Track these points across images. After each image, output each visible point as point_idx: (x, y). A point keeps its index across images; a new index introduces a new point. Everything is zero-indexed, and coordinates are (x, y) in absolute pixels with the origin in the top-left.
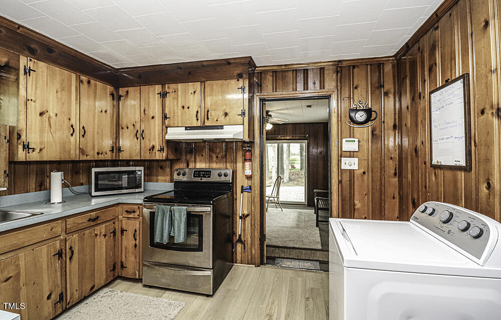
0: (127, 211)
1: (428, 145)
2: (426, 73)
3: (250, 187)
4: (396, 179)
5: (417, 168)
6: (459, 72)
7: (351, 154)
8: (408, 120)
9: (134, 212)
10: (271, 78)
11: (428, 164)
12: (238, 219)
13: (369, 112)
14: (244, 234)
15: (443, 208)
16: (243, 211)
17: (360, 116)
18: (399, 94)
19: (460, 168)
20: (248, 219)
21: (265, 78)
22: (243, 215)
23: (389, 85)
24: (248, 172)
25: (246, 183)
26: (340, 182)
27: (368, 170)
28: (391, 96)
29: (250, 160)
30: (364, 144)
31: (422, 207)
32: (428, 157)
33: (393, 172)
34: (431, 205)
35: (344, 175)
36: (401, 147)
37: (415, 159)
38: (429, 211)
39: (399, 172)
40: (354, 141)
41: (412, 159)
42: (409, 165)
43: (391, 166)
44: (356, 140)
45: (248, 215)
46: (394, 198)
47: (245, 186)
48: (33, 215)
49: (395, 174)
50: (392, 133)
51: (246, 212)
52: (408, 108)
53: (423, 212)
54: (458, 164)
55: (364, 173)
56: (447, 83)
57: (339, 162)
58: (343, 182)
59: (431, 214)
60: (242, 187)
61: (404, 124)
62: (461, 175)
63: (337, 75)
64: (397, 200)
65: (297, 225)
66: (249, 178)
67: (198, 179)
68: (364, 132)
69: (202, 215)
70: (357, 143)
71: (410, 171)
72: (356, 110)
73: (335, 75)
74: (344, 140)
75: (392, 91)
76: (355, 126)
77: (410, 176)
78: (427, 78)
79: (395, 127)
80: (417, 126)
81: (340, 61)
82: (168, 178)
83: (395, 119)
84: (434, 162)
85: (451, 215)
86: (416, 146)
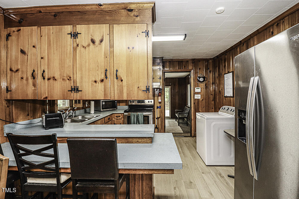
0: (116, 117)
1: (223, 90)
2: (223, 67)
3: (160, 106)
4: (213, 102)
5: (220, 98)
6: (231, 70)
7: (198, 93)
8: (217, 81)
9: (120, 116)
10: (168, 64)
11: (223, 96)
12: (156, 119)
13: (204, 78)
14: (158, 125)
15: (226, 107)
16: (157, 116)
17: (201, 79)
18: (214, 72)
19: (231, 97)
20: (160, 119)
21: (166, 64)
22: (158, 117)
23: (211, 69)
24: (160, 101)
25: (159, 105)
26: (194, 103)
27: (204, 99)
28: (212, 72)
29: (160, 96)
30: (203, 89)
31: (222, 108)
32: (223, 94)
33: (212, 99)
34: (224, 107)
35: (196, 101)
36: (215, 90)
37: (220, 95)
38: (224, 108)
39: (214, 99)
40: (199, 88)
41: (219, 95)
42: (218, 97)
43: (212, 97)
44: (200, 88)
45: (159, 117)
46: (213, 108)
47: (158, 106)
48: (97, 116)
49: (213, 100)
50: (212, 85)
51: (159, 116)
52: (217, 77)
53: (222, 109)
54: (231, 96)
55: (203, 100)
56: (229, 72)
57: (194, 96)
58: (195, 103)
59: (224, 109)
60: (157, 106)
61: (216, 83)
62: (232, 99)
63: (193, 64)
64: (214, 109)
65: (170, 125)
66: (160, 103)
67: (140, 104)
68: (203, 85)
69: (149, 116)
70: (200, 89)
71: (218, 98)
72: (200, 77)
73: (192, 64)
74: (196, 88)
75: (212, 71)
76: (200, 83)
77: (218, 100)
78: (223, 69)
79: (213, 84)
80: (220, 84)
81: (194, 59)
82: (125, 104)
83: (213, 81)
84: (225, 96)
85: (228, 108)
86: (220, 90)
